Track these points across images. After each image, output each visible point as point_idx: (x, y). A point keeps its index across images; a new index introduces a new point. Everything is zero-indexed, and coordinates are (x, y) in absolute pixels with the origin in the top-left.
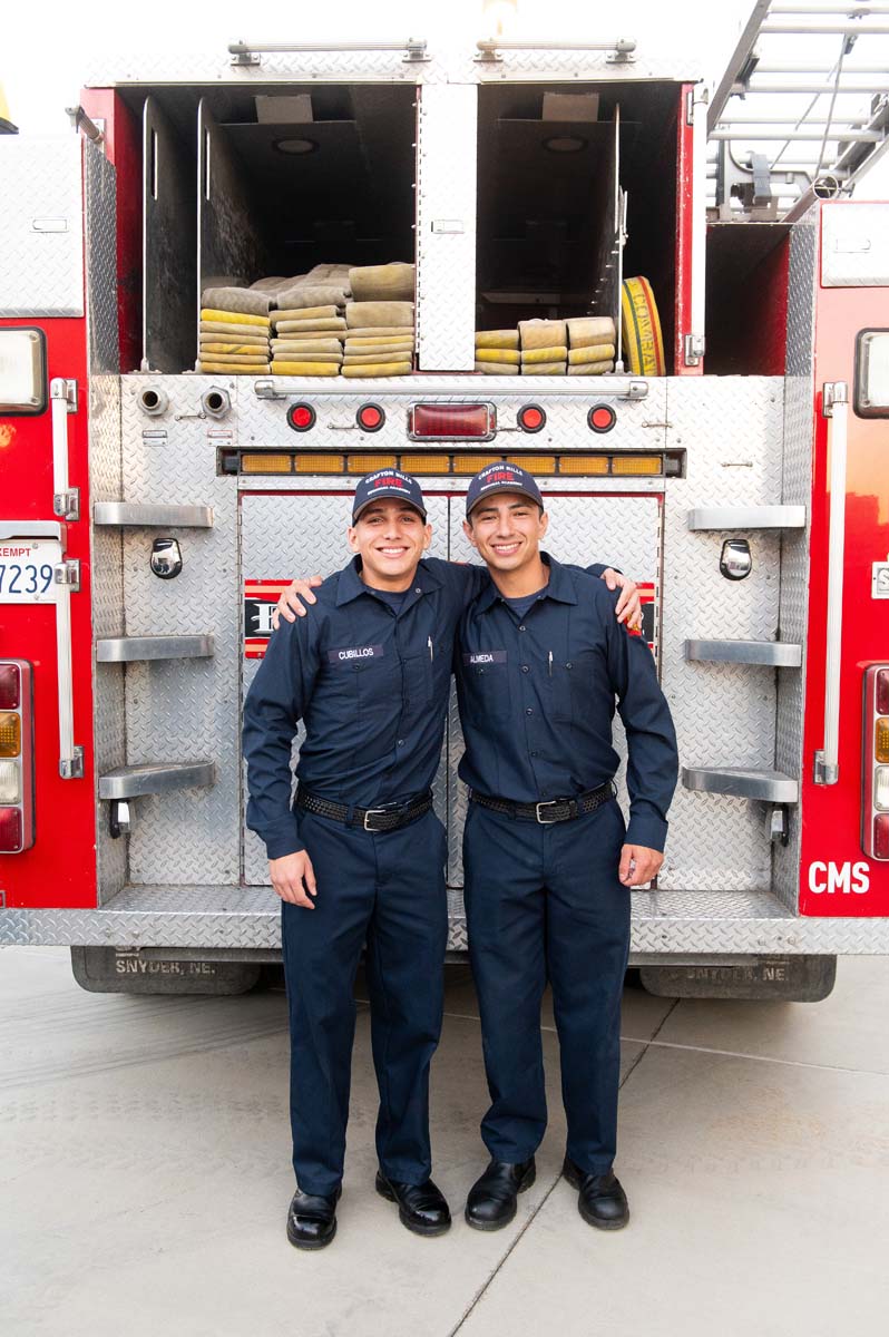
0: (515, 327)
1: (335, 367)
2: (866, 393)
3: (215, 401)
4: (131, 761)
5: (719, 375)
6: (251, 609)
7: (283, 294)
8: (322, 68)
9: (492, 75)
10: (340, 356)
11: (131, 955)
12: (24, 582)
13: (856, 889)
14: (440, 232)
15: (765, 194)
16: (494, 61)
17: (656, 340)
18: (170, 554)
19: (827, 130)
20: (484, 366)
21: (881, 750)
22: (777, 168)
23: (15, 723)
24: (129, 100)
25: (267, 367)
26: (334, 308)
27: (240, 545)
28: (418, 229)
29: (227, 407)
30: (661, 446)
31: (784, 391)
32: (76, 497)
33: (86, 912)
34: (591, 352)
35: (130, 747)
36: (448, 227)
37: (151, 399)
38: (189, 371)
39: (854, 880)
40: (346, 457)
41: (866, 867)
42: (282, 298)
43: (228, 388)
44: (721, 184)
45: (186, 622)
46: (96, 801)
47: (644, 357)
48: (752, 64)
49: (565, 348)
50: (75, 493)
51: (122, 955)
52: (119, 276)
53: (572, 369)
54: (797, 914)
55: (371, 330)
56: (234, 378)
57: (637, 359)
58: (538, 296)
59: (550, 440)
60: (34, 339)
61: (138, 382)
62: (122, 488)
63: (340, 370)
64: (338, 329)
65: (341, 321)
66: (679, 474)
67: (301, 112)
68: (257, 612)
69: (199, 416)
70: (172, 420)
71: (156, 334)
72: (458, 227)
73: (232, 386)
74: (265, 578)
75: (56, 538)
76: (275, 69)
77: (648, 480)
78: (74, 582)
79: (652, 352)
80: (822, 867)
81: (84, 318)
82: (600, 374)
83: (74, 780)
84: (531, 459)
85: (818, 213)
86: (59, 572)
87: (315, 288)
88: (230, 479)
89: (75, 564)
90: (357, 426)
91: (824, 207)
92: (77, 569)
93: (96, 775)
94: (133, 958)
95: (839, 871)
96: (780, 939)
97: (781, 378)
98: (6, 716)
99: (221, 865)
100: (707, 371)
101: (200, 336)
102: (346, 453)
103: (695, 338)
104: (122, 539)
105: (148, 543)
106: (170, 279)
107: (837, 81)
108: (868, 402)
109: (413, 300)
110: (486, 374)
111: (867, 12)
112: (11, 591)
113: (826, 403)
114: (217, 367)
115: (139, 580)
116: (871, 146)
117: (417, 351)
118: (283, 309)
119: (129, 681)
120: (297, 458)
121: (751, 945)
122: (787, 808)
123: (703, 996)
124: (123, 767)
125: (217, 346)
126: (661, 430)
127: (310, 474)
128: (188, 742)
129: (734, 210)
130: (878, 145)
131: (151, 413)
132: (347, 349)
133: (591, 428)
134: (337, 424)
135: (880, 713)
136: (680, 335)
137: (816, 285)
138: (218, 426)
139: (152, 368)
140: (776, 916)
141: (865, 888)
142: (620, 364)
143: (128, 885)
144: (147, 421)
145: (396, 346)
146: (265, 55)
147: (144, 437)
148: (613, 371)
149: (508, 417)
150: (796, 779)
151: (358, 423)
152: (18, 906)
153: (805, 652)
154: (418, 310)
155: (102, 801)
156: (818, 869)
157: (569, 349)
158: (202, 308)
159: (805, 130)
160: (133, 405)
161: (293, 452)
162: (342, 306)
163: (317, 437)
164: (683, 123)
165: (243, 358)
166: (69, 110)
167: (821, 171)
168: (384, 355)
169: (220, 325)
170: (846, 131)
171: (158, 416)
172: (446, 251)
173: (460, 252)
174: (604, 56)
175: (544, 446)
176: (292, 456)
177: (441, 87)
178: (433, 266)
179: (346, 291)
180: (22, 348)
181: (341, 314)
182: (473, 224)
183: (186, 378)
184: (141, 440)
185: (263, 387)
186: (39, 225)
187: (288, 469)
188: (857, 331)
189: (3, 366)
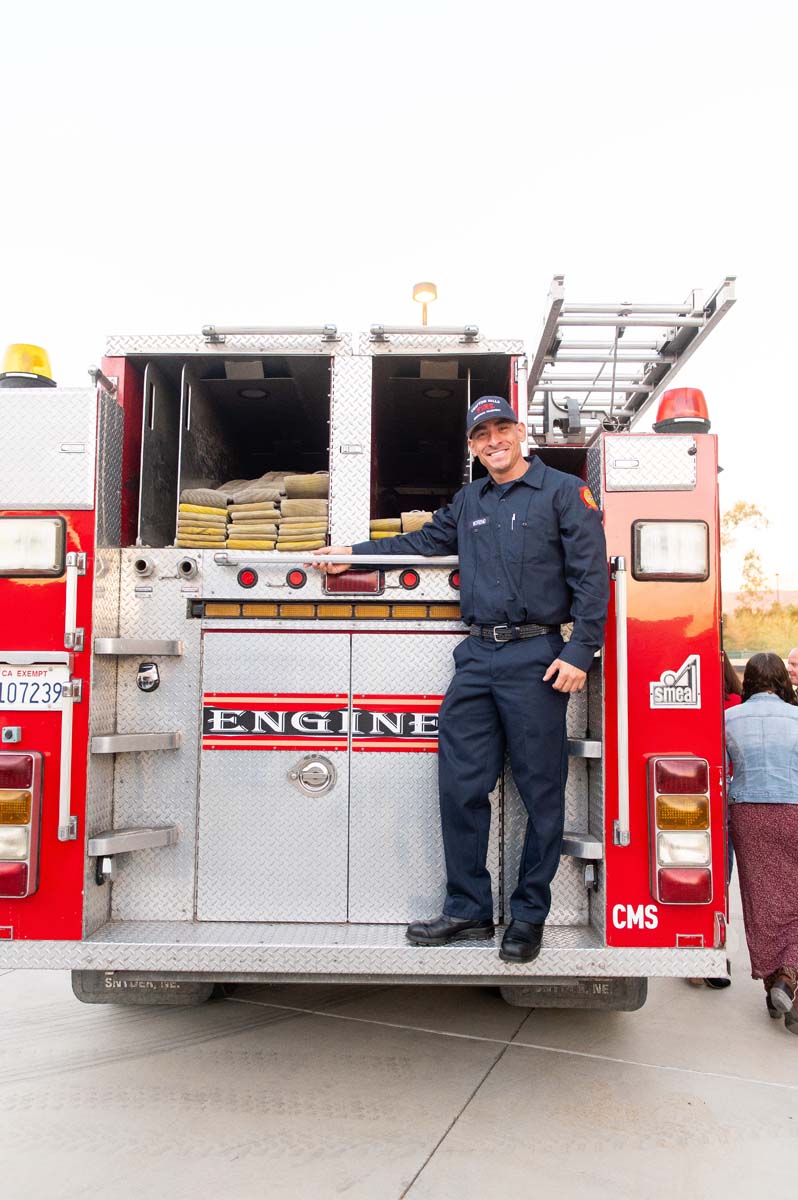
0: (399, 516)
1: (272, 543)
2: (639, 563)
3: (186, 567)
4: (116, 826)
6: (208, 714)
7: (238, 494)
8: (267, 345)
9: (382, 350)
10: (276, 536)
12: (41, 695)
13: (649, 925)
14: (346, 453)
15: (577, 426)
16: (383, 341)
18: (152, 674)
19: (613, 386)
21: (661, 820)
22: (585, 408)
23: (27, 799)
24: (135, 365)
25: (225, 544)
26: (272, 504)
27: (201, 668)
28: (331, 451)
29: (195, 570)
32: (82, 634)
33: (73, 943)
35: (116, 815)
36: (351, 449)
37: (141, 565)
38: (170, 546)
39: (646, 919)
40: (279, 606)
41: (655, 909)
42: (237, 496)
43: (196, 558)
44: (546, 419)
45: (161, 723)
46: (85, 857)
48: (557, 342)
50: (81, 632)
51: (110, 973)
52: (123, 481)
54: (606, 944)
55: (302, 518)
56: (200, 551)
58: (434, 490)
59: (423, 594)
60: (57, 525)
61: (133, 553)
62: (118, 628)
63: (275, 546)
64: (276, 517)
65: (277, 512)
67: (257, 373)
68: (212, 716)
69: (175, 577)
70: (156, 580)
71: (147, 519)
72: (358, 449)
74: (219, 691)
75: (65, 663)
76: (233, 346)
78: (76, 695)
80: (623, 909)
81: (94, 510)
83: (70, 842)
84: (409, 607)
85: (602, 444)
86: (66, 688)
87: (262, 489)
88: (196, 621)
89: (78, 683)
90: (287, 584)
91: (606, 438)
92: (80, 686)
93: (86, 837)
94: (118, 978)
95: (635, 910)
96: (593, 964)
98: (21, 794)
99: (180, 906)
101: (178, 522)
102: (279, 603)
104: (117, 663)
105: (136, 666)
106: (162, 482)
107: (615, 354)
108: (641, 570)
109: (327, 498)
111: (630, 312)
112: (31, 702)
114: (189, 543)
115: (129, 693)
116: (646, 395)
117: (329, 533)
118: (237, 504)
119: (117, 766)
120: (244, 606)
121: (572, 970)
122: (596, 863)
123: (549, 1006)
124: (108, 831)
125: (190, 529)
127: (253, 618)
128: (158, 811)
129: (555, 435)
130: (650, 394)
131: (141, 575)
132: (280, 531)
133: (451, 586)
134: (274, 583)
135: (659, 793)
137: (602, 490)
138: (188, 584)
139: (144, 543)
140: (590, 947)
141: (654, 925)
143: (110, 922)
144: (138, 580)
145: (315, 530)
146: (228, 337)
147: (136, 591)
149: (393, 579)
150: (602, 841)
151: (287, 582)
152: (22, 938)
153: (604, 748)
154: (330, 505)
155: (91, 857)
156: (619, 910)
158: (180, 503)
159: (600, 384)
160: (130, 568)
161: (242, 603)
162: (279, 502)
163: (258, 592)
164: (512, 381)
165: (207, 537)
166: (90, 372)
167: (615, 411)
168: (308, 536)
169: (194, 515)
170: (629, 385)
171: (144, 577)
172: (350, 466)
173: (360, 466)
174: (458, 338)
175: (419, 598)
176: (241, 605)
177: (347, 358)
178: (341, 475)
179: (283, 491)
180: (48, 529)
181: (277, 507)
182: (369, 447)
183: (167, 551)
184: (134, 593)
185: (221, 557)
186: (65, 448)
187: (238, 614)
188: (632, 522)
189: (35, 542)
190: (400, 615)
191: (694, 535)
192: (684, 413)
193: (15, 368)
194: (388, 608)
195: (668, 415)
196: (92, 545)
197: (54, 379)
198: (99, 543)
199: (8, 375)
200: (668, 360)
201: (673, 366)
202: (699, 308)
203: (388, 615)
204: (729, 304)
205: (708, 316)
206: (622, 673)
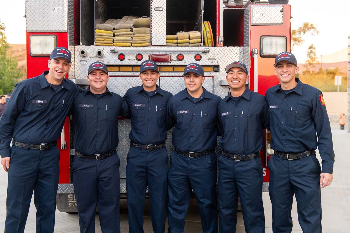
0: (176, 34)
1: (130, 44)
2: (262, 51)
3: (99, 53)
7: (116, 25)
10: (131, 41)
11: (72, 202)
13: (263, 175)
14: (157, 10)
17: (211, 37)
20: (169, 44)
21: (268, 139)
25: (113, 44)
26: (130, 29)
28: (151, 9)
29: (102, 54)
30: (213, 64)
31: (244, 50)
34: (195, 40)
36: (159, 10)
37: (83, 52)
38: (92, 45)
40: (133, 67)
41: (265, 169)
42: (116, 27)
43: (102, 50)
47: (209, 42)
49: (188, 40)
51: (70, 202)
52: (74, 21)
53: (190, 45)
55: (141, 35)
56: (104, 47)
57: (207, 42)
58: (181, 22)
59: (185, 63)
60: (54, 38)
61: (81, 47)
62: (75, 75)
63: (131, 45)
65: (132, 33)
66: (218, 71)
69: (95, 57)
70: (88, 57)
71: (83, 36)
72: (161, 9)
73: (104, 49)
77: (210, 73)
79: (211, 40)
81: (67, 32)
82: (197, 46)
83: (64, 150)
84: (180, 67)
85: (250, 7)
87: (124, 24)
90: (136, 59)
91: (252, 6)
93: (69, 149)
94: (73, 203)
97: (243, 47)
100: (224, 45)
101: (95, 36)
102: (133, 66)
103: (221, 37)
106: (86, 21)
108: (263, 54)
109: (150, 27)
110: (169, 46)
113: (253, 54)
114: (100, 44)
117: (151, 40)
118: (117, 29)
120: (120, 67)
125: (100, 39)
126: (213, 60)
127: (124, 71)
131: (83, 56)
132: (133, 40)
133: (195, 60)
134: (131, 59)
135: (268, 130)
136: (217, 37)
137: (250, 24)
138: (100, 59)
139: (83, 44)
142: (202, 44)
144: (81, 58)
145: (146, 39)
147: (81, 62)
148: (201, 45)
149: (174, 57)
151: (136, 58)
154: (151, 30)
155: (71, 155)
157: (189, 40)
158: (96, 29)
160: (78, 54)
161: (119, 66)
162: (132, 29)
163: (126, 62)
165: (107, 42)
168: (143, 41)
169: (100, 34)
171: (84, 57)
172: (158, 15)
173: (162, 15)
175: (183, 64)
176: (119, 67)
178: (155, 19)
179: (133, 24)
180: (51, 40)
181: (132, 31)
182: (165, 8)
183: (92, 47)
185: (112, 49)
186: (56, 9)
187: (118, 70)
188: (260, 36)
189: (46, 44)
190: (176, 70)
191: (281, 41)
194: (173, 68)
196: (67, 45)
198: (70, 45)
203: (172, 70)
206: (256, 90)
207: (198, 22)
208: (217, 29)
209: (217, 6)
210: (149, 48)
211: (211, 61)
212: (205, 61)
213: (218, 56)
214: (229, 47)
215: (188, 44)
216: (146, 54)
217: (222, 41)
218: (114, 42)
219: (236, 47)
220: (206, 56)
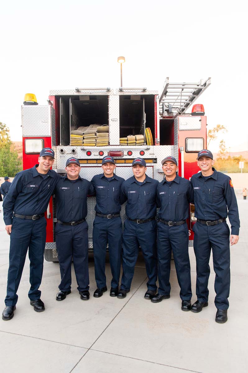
0: (126, 137)
1: (95, 144)
2: (187, 148)
3: (73, 151)
5: (163, 145)
7: (86, 131)
8: (92, 93)
9: (122, 94)
14: (113, 121)
15: (171, 112)
16: (122, 91)
17: (151, 138)
19: (181, 101)
20: (121, 144)
21: (192, 210)
22: (173, 106)
24: (57, 98)
25: (83, 145)
26: (94, 134)
28: (109, 120)
29: (76, 152)
30: (153, 158)
31: (174, 148)
34: (140, 141)
36: (114, 120)
37: (62, 150)
38: (69, 145)
41: (190, 231)
44: (163, 110)
48: (167, 92)
49: (135, 141)
51: (54, 254)
52: (56, 129)
53: (137, 144)
55: (102, 138)
56: (77, 147)
57: (148, 143)
58: (131, 127)
60: (42, 141)
61: (60, 147)
62: (56, 167)
64: (95, 138)
65: (96, 136)
66: (156, 163)
67: (88, 99)
69: (70, 153)
70: (66, 154)
71: (62, 139)
72: (116, 120)
76: (83, 93)
77: (151, 164)
79: (151, 141)
81: (51, 137)
82: (142, 145)
83: (49, 219)
84: (130, 160)
87: (91, 130)
90: (99, 155)
91: (179, 117)
93: (53, 218)
97: (173, 146)
100: (160, 145)
101: (71, 139)
102: (97, 160)
103: (158, 139)
106: (64, 128)
107: (181, 94)
108: (187, 150)
109: (108, 133)
110: (122, 145)
111: (185, 85)
113: (180, 151)
114: (74, 145)
116: (189, 104)
117: (109, 142)
118: (85, 134)
125: (74, 141)
126: (153, 155)
127: (91, 163)
129: (166, 113)
130: (190, 104)
132: (97, 141)
133: (140, 155)
134: (95, 155)
135: (191, 204)
136: (156, 138)
137: (178, 130)
138: (74, 155)
139: (62, 145)
141: (190, 235)
142: (145, 144)
144: (61, 154)
145: (106, 141)
146: (82, 90)
148: (144, 145)
149: (126, 153)
155: (54, 223)
158: (71, 134)
159: (177, 101)
160: (59, 151)
161: (87, 160)
162: (96, 134)
163: (91, 157)
164: (155, 102)
165: (78, 143)
166: (48, 101)
167: (181, 107)
168: (104, 143)
169: (75, 137)
170: (184, 101)
171: (63, 154)
172: (114, 124)
173: (117, 124)
174: (141, 91)
175: (132, 158)
177: (113, 96)
178: (112, 127)
179: (96, 131)
180: (40, 142)
182: (119, 119)
183: (68, 147)
184: (60, 158)
185: (82, 148)
186: (43, 121)
187: (86, 163)
188: (185, 138)
189: (36, 145)
190: (127, 162)
191: (200, 141)
192: (198, 110)
193: (28, 100)
194: (124, 160)
195: (195, 111)
196: (51, 145)
197: (37, 102)
198: (53, 145)
199: (27, 102)
200: (195, 96)
201: (196, 97)
202: (202, 84)
203: (124, 162)
204: (209, 84)
205: (205, 86)
206: (183, 176)
207: (142, 129)
208: (155, 133)
209: (155, 118)
210: (108, 147)
211: (151, 155)
212: (147, 155)
213: (156, 152)
214: (164, 146)
215: (135, 144)
216: (106, 151)
217: (158, 142)
218: (83, 143)
219: (169, 146)
220: (147, 152)
